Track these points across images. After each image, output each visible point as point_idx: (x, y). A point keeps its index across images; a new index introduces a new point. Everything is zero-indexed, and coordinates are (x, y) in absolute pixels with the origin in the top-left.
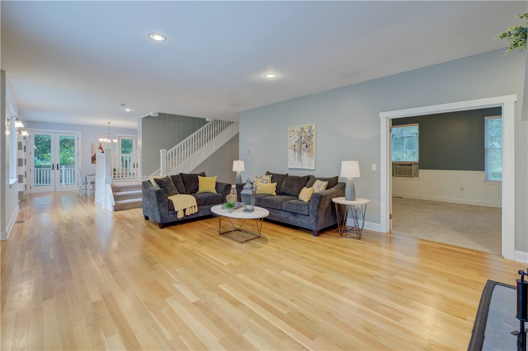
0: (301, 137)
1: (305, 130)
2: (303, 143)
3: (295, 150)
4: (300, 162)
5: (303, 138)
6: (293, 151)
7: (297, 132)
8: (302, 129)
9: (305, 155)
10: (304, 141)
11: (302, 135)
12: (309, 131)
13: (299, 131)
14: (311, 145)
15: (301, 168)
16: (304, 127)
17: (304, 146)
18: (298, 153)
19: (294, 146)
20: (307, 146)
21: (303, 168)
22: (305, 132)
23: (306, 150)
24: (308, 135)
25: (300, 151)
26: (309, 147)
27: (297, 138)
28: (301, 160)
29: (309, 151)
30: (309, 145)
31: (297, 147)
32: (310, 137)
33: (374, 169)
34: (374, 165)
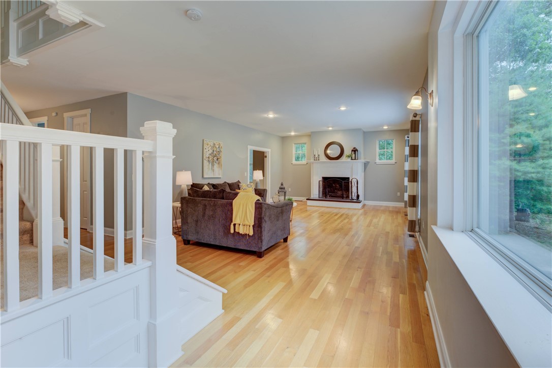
0: (214, 151)
1: (216, 146)
2: (215, 156)
3: (209, 161)
4: (212, 172)
5: (215, 152)
6: (208, 163)
7: (210, 146)
8: (214, 144)
9: (216, 166)
10: (215, 154)
11: (214, 149)
12: (219, 147)
13: (212, 145)
14: (220, 160)
15: (214, 177)
16: (216, 143)
17: (215, 159)
18: (212, 164)
19: (209, 158)
20: (217, 159)
23: (217, 162)
24: (218, 150)
27: (211, 151)
28: (213, 170)
29: (219, 163)
31: (210, 159)
32: (219, 152)
33: (246, 175)
34: (246, 173)
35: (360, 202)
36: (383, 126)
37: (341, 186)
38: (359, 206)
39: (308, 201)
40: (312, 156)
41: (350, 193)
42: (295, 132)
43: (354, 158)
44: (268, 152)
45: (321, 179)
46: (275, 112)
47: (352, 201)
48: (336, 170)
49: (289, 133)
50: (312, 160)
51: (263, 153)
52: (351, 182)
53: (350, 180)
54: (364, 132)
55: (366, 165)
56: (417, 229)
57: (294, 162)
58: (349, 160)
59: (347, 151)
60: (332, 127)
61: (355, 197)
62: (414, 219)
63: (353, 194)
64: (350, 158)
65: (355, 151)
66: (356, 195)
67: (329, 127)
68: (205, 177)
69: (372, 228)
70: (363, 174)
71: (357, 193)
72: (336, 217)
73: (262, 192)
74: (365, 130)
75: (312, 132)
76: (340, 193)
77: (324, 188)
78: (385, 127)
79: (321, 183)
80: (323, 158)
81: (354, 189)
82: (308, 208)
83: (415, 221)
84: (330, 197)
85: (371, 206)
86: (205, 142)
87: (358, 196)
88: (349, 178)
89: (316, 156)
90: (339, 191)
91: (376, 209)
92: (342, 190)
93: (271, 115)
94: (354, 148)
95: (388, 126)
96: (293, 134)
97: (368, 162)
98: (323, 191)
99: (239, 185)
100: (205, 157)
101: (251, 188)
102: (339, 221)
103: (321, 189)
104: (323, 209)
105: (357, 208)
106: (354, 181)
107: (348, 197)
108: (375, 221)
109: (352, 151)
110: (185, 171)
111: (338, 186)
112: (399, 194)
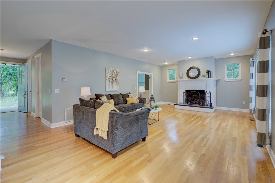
0: (113, 75)
1: (114, 71)
2: (114, 78)
3: (109, 81)
4: (112, 87)
5: (114, 75)
6: (109, 82)
7: (110, 71)
8: (113, 70)
9: (114, 84)
10: (114, 77)
11: (113, 73)
12: (116, 72)
13: (112, 71)
14: (117, 80)
15: (113, 90)
16: (114, 70)
17: (114, 79)
18: (111, 83)
19: (109, 79)
20: (115, 80)
21: (114, 90)
22: (114, 72)
23: (115, 81)
24: (116, 74)
25: (112, 82)
26: (116, 80)
27: (111, 75)
28: (113, 86)
29: (116, 82)
30: (117, 79)
31: (110, 79)
32: (117, 75)
33: (136, 89)
34: (136, 88)
35: (212, 108)
36: (230, 53)
37: (198, 96)
38: (212, 110)
39: (176, 106)
40: (179, 77)
41: (205, 101)
42: (168, 62)
43: (207, 77)
44: (152, 75)
45: (185, 91)
46: (149, 47)
47: (206, 107)
48: (195, 86)
49: (164, 63)
50: (179, 79)
51: (148, 76)
52: (206, 94)
53: (205, 93)
54: (216, 59)
55: (217, 82)
56: (268, 141)
57: (168, 81)
58: (204, 78)
59: (203, 73)
60: (191, 57)
61: (209, 105)
62: (264, 132)
63: (207, 102)
64: (205, 77)
65: (208, 72)
66: (209, 102)
67: (188, 57)
68: (107, 90)
69: (220, 131)
70: (215, 88)
71: (210, 101)
72: (192, 119)
73: (143, 100)
74: (216, 58)
75: (178, 62)
76: (198, 101)
77: (187, 97)
78: (233, 54)
79: (185, 94)
80: (186, 78)
81: (208, 99)
82: (176, 110)
83: (265, 134)
84: (191, 103)
85: (221, 110)
86: (106, 69)
87: (211, 104)
88: (204, 91)
89: (181, 77)
90: (197, 99)
91: (225, 113)
92: (199, 99)
93: (146, 50)
94: (208, 70)
95: (235, 52)
96: (166, 63)
97: (219, 80)
98: (186, 99)
99: (129, 95)
100: (106, 79)
101: (136, 97)
102: (194, 122)
103: (185, 98)
104: (185, 111)
105: (209, 112)
106: (208, 94)
107: (203, 104)
108: (224, 124)
109: (206, 72)
110: (86, 87)
111: (196, 96)
112: (244, 103)
